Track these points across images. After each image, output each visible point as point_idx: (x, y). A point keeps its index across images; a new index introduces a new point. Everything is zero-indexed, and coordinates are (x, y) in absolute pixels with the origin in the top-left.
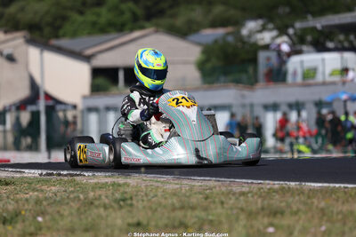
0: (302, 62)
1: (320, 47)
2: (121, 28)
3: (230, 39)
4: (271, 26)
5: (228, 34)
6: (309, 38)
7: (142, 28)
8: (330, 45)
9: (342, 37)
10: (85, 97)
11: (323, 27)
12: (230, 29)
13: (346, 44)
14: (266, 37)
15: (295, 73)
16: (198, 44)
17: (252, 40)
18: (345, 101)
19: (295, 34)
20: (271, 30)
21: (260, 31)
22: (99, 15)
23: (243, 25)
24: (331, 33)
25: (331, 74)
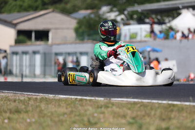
0: (129, 30)
1: (141, 21)
2: (36, 9)
3: (92, 16)
4: (115, 9)
5: (91, 13)
6: (135, 16)
7: (46, 9)
8: (147, 20)
9: (154, 16)
10: (11, 46)
11: (142, 10)
12: (95, 11)
13: (156, 20)
14: (112, 16)
15: (125, 36)
16: (75, 18)
17: (105, 17)
19: (128, 14)
20: (115, 11)
21: (109, 12)
22: (24, 2)
23: (100, 8)
24: (148, 14)
25: (145, 37)
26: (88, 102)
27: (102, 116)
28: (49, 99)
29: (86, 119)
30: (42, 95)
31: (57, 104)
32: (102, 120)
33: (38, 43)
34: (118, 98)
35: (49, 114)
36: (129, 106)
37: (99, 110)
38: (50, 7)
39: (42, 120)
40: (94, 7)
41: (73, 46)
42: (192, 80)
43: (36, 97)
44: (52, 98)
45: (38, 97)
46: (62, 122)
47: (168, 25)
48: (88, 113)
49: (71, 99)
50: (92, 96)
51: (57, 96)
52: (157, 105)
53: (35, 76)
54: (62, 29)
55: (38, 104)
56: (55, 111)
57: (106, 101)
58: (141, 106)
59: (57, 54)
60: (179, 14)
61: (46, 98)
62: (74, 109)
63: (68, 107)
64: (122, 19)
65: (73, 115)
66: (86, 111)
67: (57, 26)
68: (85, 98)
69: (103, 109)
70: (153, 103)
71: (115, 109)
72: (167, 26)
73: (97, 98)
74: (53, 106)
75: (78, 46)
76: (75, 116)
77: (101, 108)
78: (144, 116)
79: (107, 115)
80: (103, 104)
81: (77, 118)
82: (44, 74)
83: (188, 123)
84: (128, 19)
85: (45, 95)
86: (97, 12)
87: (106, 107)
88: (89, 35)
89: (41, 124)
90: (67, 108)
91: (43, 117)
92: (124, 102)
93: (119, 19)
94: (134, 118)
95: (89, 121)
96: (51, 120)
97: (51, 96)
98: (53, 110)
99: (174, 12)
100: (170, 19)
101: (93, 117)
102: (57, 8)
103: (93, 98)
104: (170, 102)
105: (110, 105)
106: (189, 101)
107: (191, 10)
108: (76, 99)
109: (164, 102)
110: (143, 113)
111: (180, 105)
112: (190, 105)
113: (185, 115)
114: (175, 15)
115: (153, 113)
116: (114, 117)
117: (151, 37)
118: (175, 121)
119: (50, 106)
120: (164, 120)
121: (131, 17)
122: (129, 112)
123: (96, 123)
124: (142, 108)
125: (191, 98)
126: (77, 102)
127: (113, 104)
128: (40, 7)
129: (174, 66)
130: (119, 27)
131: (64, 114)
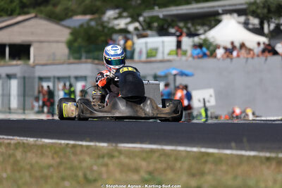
0: (146, 43)
1: (163, 32)
2: (11, 13)
3: (93, 23)
4: (125, 14)
5: (91, 20)
7: (27, 13)
8: (172, 30)
9: (181, 24)
11: (164, 16)
12: (96, 16)
15: (141, 52)
16: (68, 27)
17: (110, 25)
18: (175, 75)
19: (144, 21)
20: (126, 17)
21: (116, 19)
23: (104, 13)
24: (173, 21)
25: (169, 54)
26: (85, 149)
27: (104, 169)
28: (28, 144)
29: (80, 174)
30: (18, 138)
31: (40, 151)
32: (105, 176)
33: (14, 62)
34: (128, 143)
35: (28, 167)
36: (144, 155)
37: (101, 161)
38: (31, 10)
39: (17, 175)
40: (96, 11)
41: (65, 67)
42: (237, 117)
43: (9, 141)
44: (33, 143)
45: (12, 142)
46: (46, 178)
47: (203, 37)
48: (84, 165)
49: (61, 144)
50: (91, 141)
51: (39, 140)
52: (184, 154)
53: (10, 111)
54: (49, 42)
55: (11, 152)
56: (37, 162)
57: (111, 147)
58: (161, 155)
59: (41, 79)
60: (219, 21)
61: (24, 143)
62: (64, 160)
63: (55, 156)
64: (136, 29)
65: (61, 169)
66: (80, 162)
67: (42, 39)
68: (80, 143)
69: (106, 160)
70: (179, 151)
71: (124, 159)
72: (200, 39)
73: (98, 144)
74: (34, 155)
75: (72, 66)
76: (66, 169)
77: (103, 157)
78: (165, 170)
79: (111, 168)
80: (105, 151)
81: (68, 172)
82: (24, 108)
83: (228, 180)
84: (144, 29)
85: (22, 138)
86: (100, 18)
87: (112, 157)
88: (88, 52)
89: (15, 181)
90: (53, 158)
91: (19, 171)
92: (137, 150)
93: (131, 28)
94: (150, 173)
95: (85, 177)
96: (31, 175)
97: (31, 140)
98: (34, 161)
99: (211, 19)
100: (206, 28)
101: (92, 170)
102: (41, 12)
103: (92, 144)
104: (203, 150)
105: (116, 154)
106: (231, 148)
107: (235, 15)
108: (68, 144)
109: (195, 149)
110: (164, 165)
111: (218, 153)
112: (232, 154)
113: (224, 168)
114: (213, 23)
115: (178, 165)
116: (122, 171)
117: (177, 54)
118: (209, 178)
119: (29, 155)
120: (193, 175)
121: (148, 25)
122: (144, 164)
123: (95, 180)
124: (162, 158)
125: (233, 144)
126: (69, 150)
127: (120, 152)
128: (18, 10)
129: (211, 96)
130: (132, 40)
131: (50, 166)
